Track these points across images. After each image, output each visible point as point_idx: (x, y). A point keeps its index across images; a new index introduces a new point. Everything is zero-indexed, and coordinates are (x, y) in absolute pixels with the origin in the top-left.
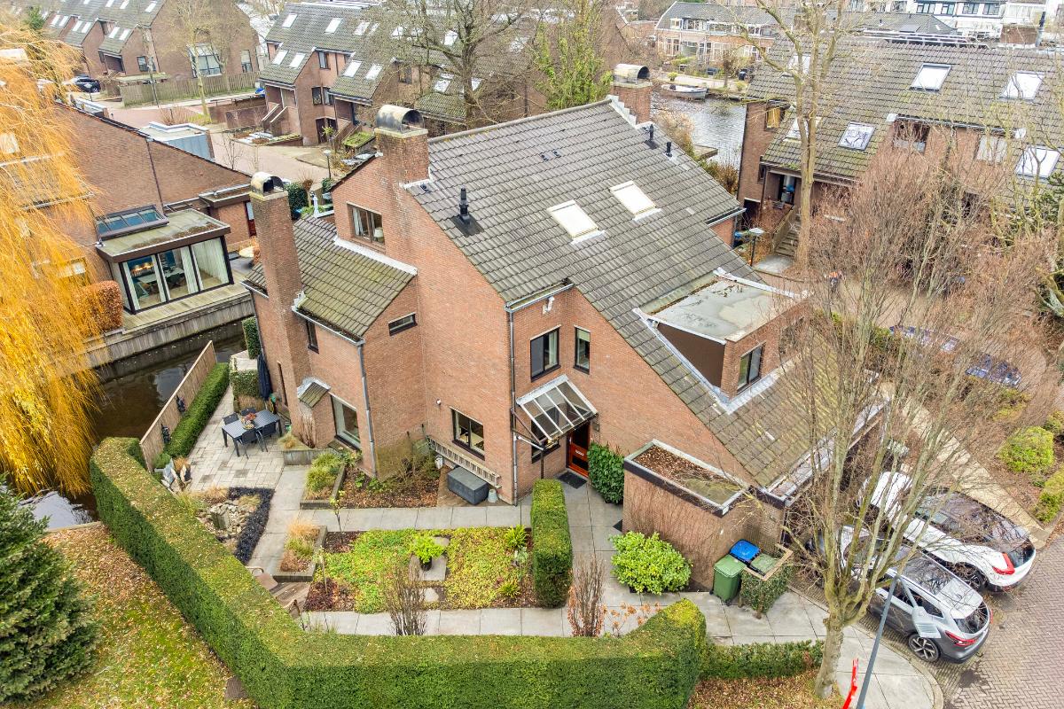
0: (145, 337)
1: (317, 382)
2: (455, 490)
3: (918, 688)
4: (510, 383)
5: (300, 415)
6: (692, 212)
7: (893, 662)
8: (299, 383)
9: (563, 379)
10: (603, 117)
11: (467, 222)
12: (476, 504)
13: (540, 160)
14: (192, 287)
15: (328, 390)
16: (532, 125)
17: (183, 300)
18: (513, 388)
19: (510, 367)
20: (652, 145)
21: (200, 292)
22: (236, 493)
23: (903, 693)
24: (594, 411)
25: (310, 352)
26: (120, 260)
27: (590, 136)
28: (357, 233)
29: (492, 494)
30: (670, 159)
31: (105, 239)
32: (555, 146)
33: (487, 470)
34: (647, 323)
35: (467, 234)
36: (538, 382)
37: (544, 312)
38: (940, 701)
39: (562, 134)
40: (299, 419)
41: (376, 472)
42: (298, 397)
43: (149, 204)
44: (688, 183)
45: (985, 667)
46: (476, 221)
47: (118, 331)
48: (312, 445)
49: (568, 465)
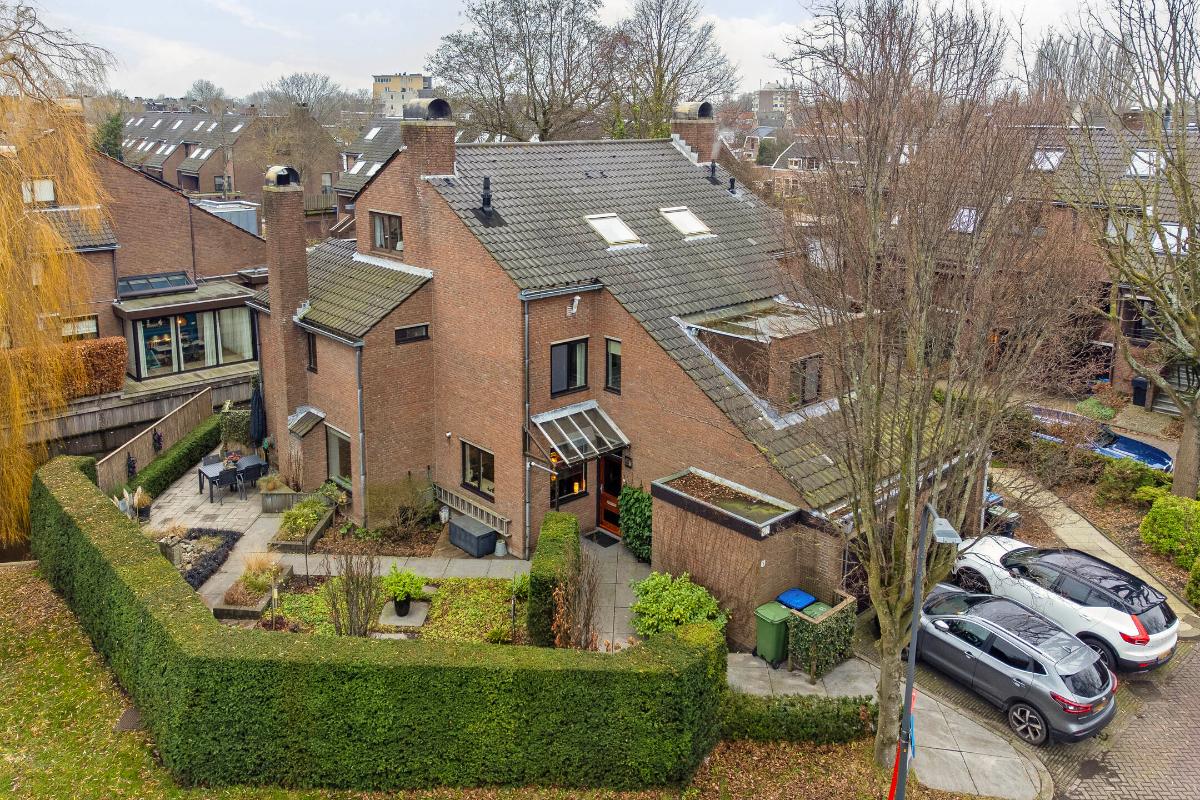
0: (145, 405)
1: (313, 411)
2: (458, 542)
3: (1020, 772)
4: (524, 393)
5: (289, 449)
6: (754, 243)
7: (987, 742)
8: (292, 411)
9: (592, 404)
10: (661, 152)
11: (489, 214)
12: (479, 557)
13: (585, 177)
14: (210, 361)
15: (323, 419)
16: (579, 148)
17: (198, 372)
18: (527, 398)
19: (524, 371)
20: (714, 181)
21: (218, 365)
22: (195, 534)
23: (998, 776)
24: (626, 441)
25: (308, 374)
26: (136, 318)
27: (644, 165)
28: (378, 245)
29: (500, 546)
30: (736, 196)
31: (124, 299)
32: (603, 168)
33: (495, 514)
34: (686, 332)
35: (487, 225)
36: (560, 400)
37: (568, 314)
38: (1048, 790)
39: (612, 160)
40: (287, 458)
41: (366, 517)
42: (289, 427)
43: (180, 270)
44: (753, 218)
45: (1114, 759)
46: (499, 216)
47: (116, 394)
48: (297, 488)
49: (599, 523)
